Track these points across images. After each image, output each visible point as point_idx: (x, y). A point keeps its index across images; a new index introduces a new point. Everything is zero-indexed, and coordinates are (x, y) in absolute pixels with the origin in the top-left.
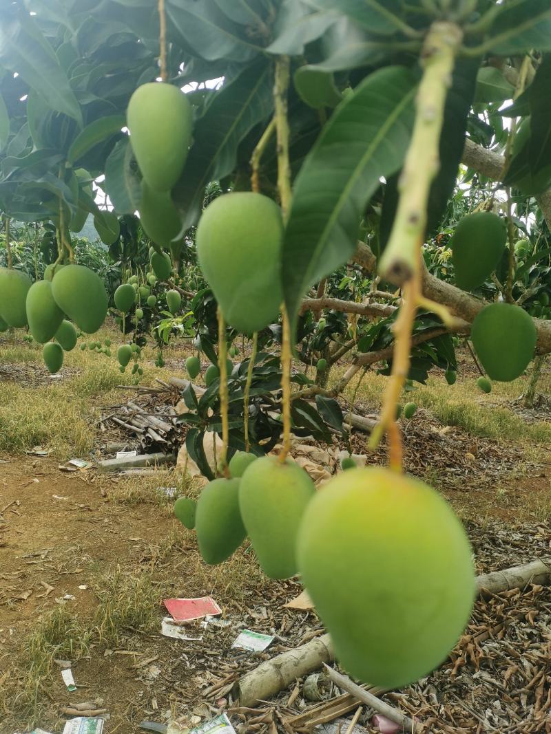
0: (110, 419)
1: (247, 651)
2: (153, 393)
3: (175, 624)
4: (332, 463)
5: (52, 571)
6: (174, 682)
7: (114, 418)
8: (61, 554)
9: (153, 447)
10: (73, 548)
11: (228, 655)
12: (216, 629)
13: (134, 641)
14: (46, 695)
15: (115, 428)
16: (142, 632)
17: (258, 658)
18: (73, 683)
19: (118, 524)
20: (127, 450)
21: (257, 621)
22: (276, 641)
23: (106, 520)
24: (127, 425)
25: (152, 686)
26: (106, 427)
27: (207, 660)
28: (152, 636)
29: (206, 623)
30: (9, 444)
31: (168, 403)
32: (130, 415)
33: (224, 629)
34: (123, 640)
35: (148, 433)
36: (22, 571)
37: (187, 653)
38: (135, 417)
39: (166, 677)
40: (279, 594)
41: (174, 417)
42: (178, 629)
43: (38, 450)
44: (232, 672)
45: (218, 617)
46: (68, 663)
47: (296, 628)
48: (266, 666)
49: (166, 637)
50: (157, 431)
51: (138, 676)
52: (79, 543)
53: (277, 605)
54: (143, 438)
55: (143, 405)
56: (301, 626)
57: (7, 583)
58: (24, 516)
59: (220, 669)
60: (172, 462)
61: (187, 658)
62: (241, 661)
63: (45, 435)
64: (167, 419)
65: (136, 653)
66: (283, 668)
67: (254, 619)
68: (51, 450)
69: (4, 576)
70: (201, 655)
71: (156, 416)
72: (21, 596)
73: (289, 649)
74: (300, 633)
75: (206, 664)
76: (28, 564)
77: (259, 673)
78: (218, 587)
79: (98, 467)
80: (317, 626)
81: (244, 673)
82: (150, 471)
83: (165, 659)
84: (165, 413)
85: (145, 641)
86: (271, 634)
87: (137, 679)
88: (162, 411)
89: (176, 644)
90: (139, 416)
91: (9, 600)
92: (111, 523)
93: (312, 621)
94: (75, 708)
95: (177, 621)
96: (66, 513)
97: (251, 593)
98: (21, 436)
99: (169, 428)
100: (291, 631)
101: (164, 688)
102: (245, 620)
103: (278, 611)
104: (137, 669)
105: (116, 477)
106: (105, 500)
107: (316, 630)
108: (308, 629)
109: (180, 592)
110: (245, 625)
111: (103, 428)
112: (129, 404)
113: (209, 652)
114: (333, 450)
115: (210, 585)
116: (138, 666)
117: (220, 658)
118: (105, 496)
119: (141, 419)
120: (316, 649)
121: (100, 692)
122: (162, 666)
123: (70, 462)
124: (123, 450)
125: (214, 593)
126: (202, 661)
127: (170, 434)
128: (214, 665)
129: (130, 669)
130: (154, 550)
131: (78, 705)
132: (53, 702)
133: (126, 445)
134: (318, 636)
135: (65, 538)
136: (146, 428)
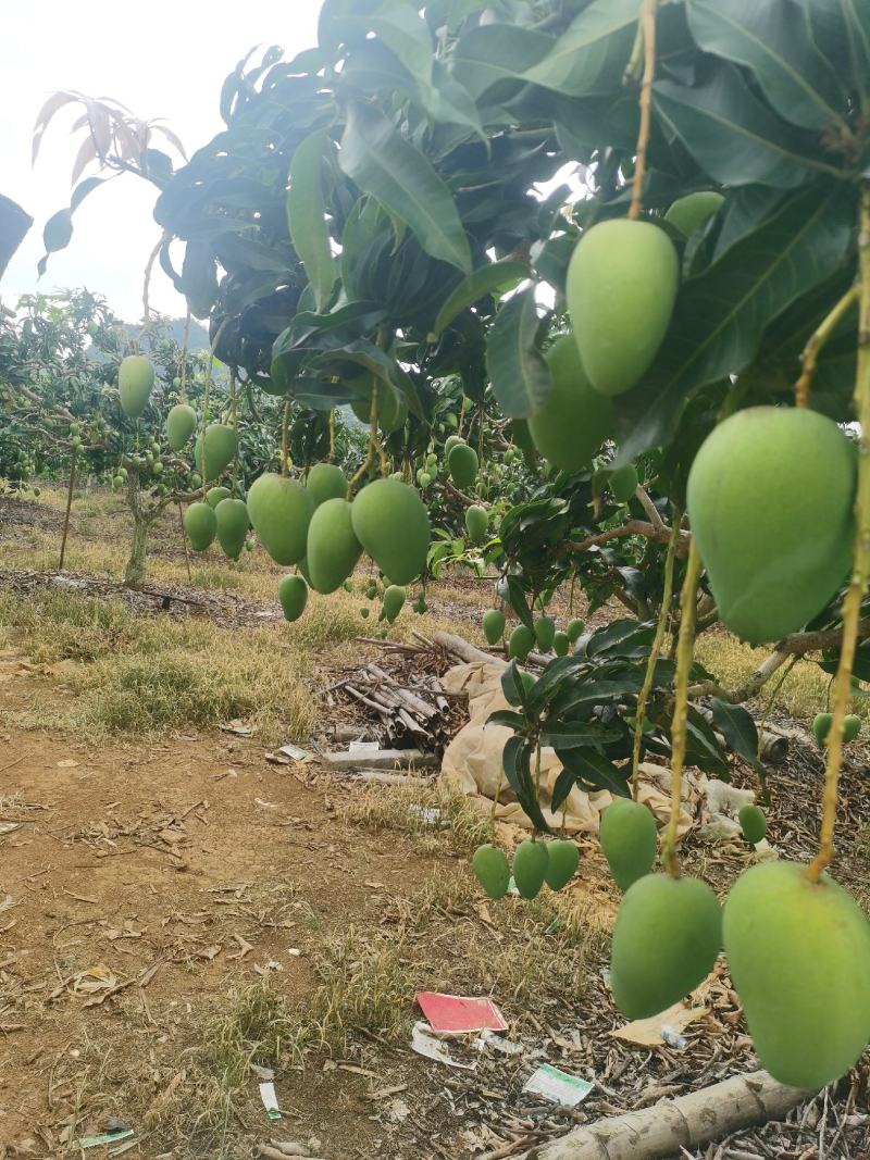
0: (342, 688)
1: (548, 1102)
2: (408, 653)
3: (434, 1036)
4: (694, 798)
5: (250, 919)
6: (431, 1134)
7: (348, 687)
8: (265, 894)
9: (404, 739)
10: (281, 887)
11: (518, 1103)
12: (498, 1054)
13: (369, 1053)
14: (237, 1118)
15: (348, 703)
16: (383, 1040)
17: (568, 1118)
18: (276, 1107)
19: (349, 857)
20: (365, 740)
21: (565, 1053)
22: (596, 1093)
23: (332, 848)
24: (367, 700)
25: (396, 1134)
26: (335, 700)
27: (483, 1106)
28: (396, 1050)
29: (482, 1042)
30: (196, 712)
31: (429, 670)
32: (371, 685)
33: (512, 1057)
34: (352, 1048)
35: (399, 715)
36: (208, 913)
37: (452, 1088)
38: (379, 689)
39: (417, 1122)
40: (601, 1011)
41: (440, 694)
42: (437, 1044)
43: (237, 725)
44: (524, 1134)
45: (502, 1035)
46: (269, 1073)
47: (631, 1076)
48: (583, 1134)
49: (417, 1054)
50: (413, 715)
51: (374, 1113)
52: (290, 878)
53: (599, 1030)
54: (391, 723)
55: (392, 670)
56: (639, 1073)
57: (185, 928)
58: (213, 827)
59: (505, 1125)
60: (435, 766)
61: (452, 1097)
62: (539, 1117)
63: (248, 704)
64: (429, 698)
65: (371, 1074)
66: (611, 1143)
67: (559, 1048)
68: (255, 728)
69: (182, 918)
70: (474, 1095)
71: (412, 690)
72: (205, 953)
73: (618, 1110)
74: (638, 1085)
75: (481, 1112)
76: (218, 903)
77: (570, 1144)
78: (502, 984)
79: (323, 761)
80: (668, 1078)
81: (546, 1139)
82: (400, 778)
83: (416, 1092)
84: (425, 687)
85: (387, 1056)
86: (589, 1080)
87: (371, 1118)
88: (421, 683)
89: (434, 1070)
90: (385, 688)
91: (188, 957)
92: (338, 854)
93: (659, 1068)
94: (278, 1148)
95: (437, 1031)
96: (274, 829)
97: (555, 1002)
98: (215, 701)
99: (432, 712)
100: (622, 1080)
101: (414, 1140)
102: (545, 1048)
103: (599, 1040)
104: (374, 1100)
105: (348, 780)
106: (331, 815)
107: (667, 1085)
108: (652, 1081)
109: (443, 983)
110: (545, 1055)
111: (331, 703)
112: (371, 666)
113: (486, 1092)
114: (697, 777)
115: (489, 978)
116: (375, 1096)
117: (503, 1105)
118: (331, 810)
119: (389, 693)
120: (667, 1119)
121: (316, 1128)
122: (411, 1103)
123: (282, 749)
124: (360, 739)
125: (494, 992)
126: (475, 1105)
127: (432, 722)
128: (495, 1115)
129: (362, 1100)
130: (403, 906)
131: (281, 1144)
132: (246, 1131)
133: (364, 731)
134: (671, 1097)
135: (272, 868)
136: (397, 709)
